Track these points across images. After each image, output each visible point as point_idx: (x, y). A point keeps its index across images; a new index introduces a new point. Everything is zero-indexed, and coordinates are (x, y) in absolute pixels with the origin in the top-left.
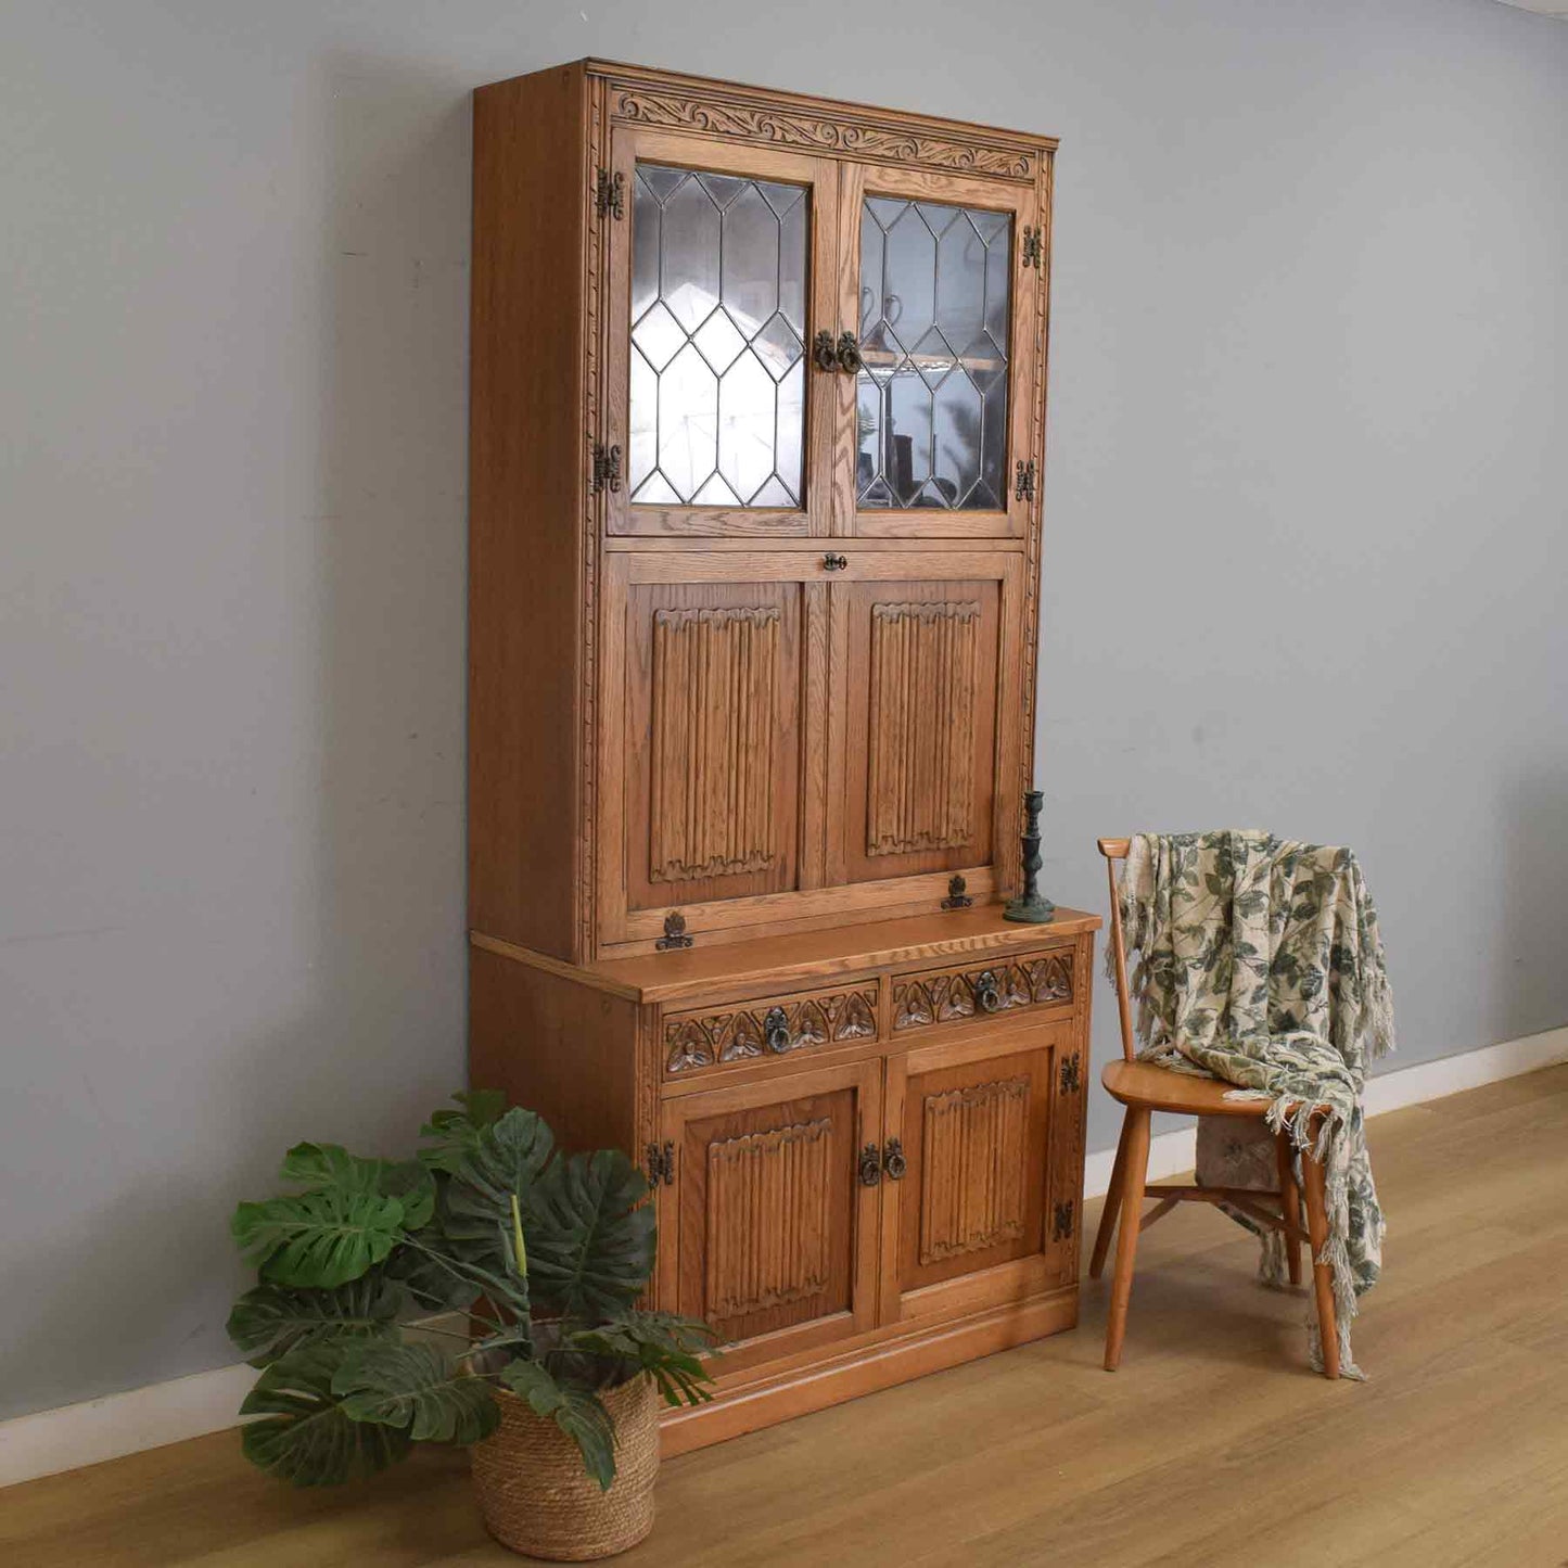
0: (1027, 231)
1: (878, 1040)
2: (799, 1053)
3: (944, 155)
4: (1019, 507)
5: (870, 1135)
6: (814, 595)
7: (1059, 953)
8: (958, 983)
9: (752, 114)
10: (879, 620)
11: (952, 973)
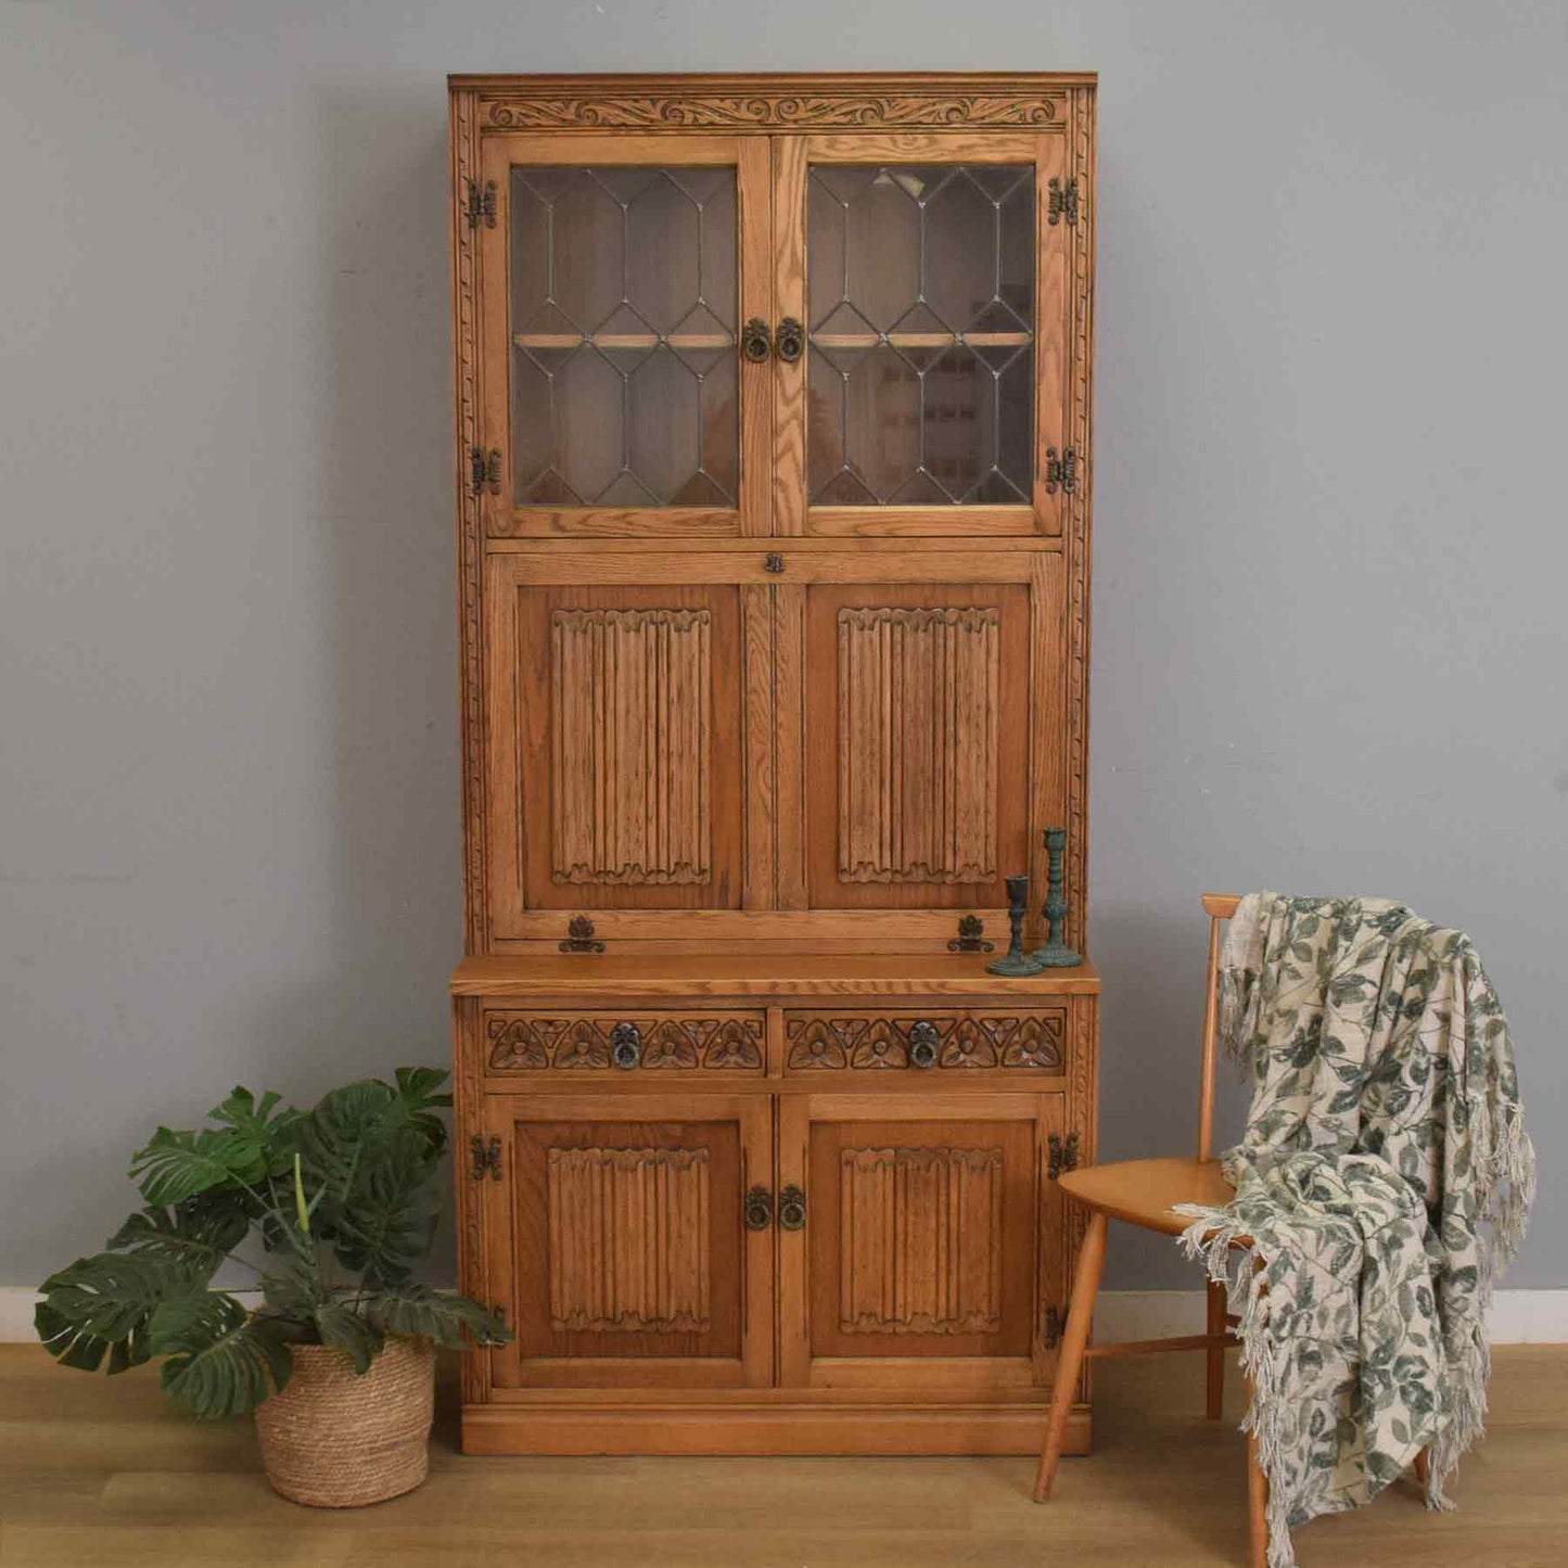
0: (1054, 183)
1: (766, 1076)
2: (658, 1073)
3: (923, 112)
4: (1053, 500)
5: (759, 1176)
6: (753, 598)
7: (1040, 1015)
8: (881, 1028)
9: (654, 102)
10: (846, 626)
11: (872, 1016)
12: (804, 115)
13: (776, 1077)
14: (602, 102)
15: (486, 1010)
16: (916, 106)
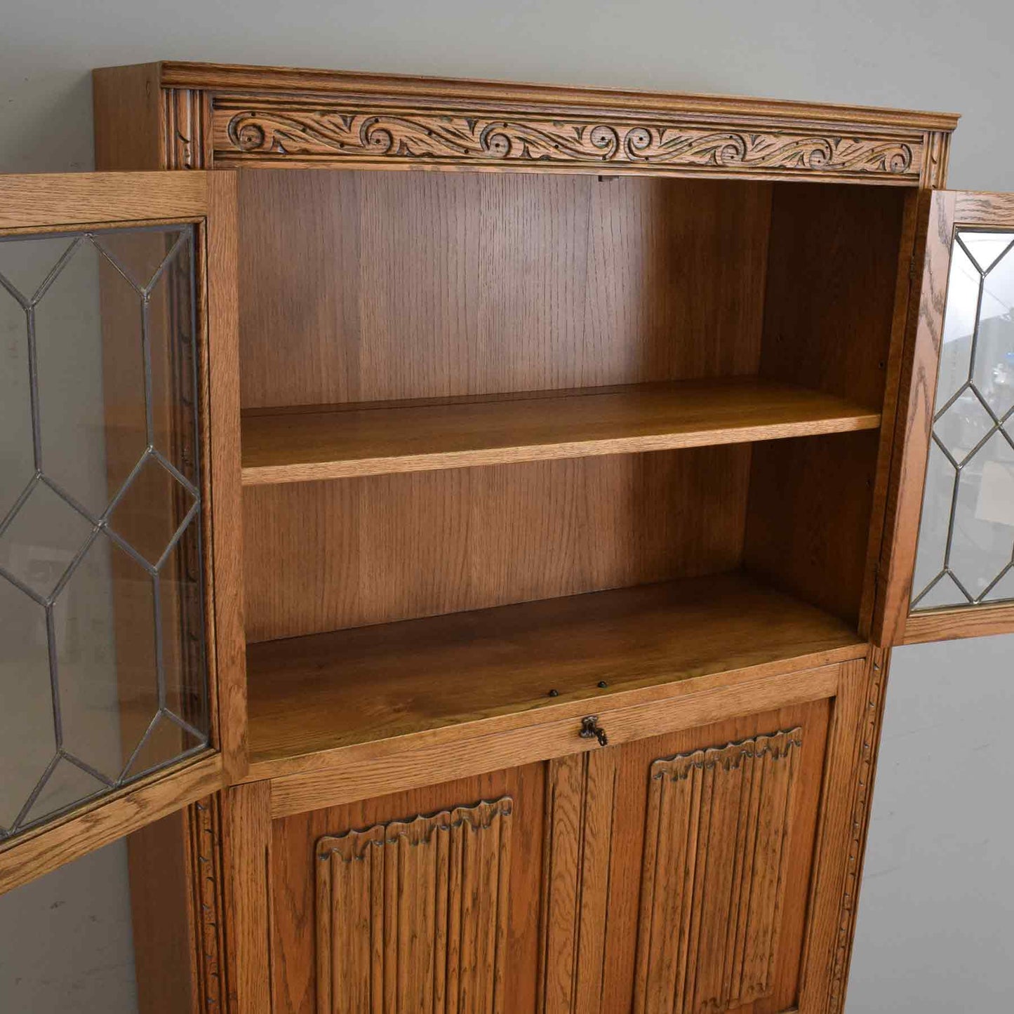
3: (787, 153)
6: (564, 772)
9: (472, 122)
10: (659, 780)
12: (661, 151)
16: (780, 146)
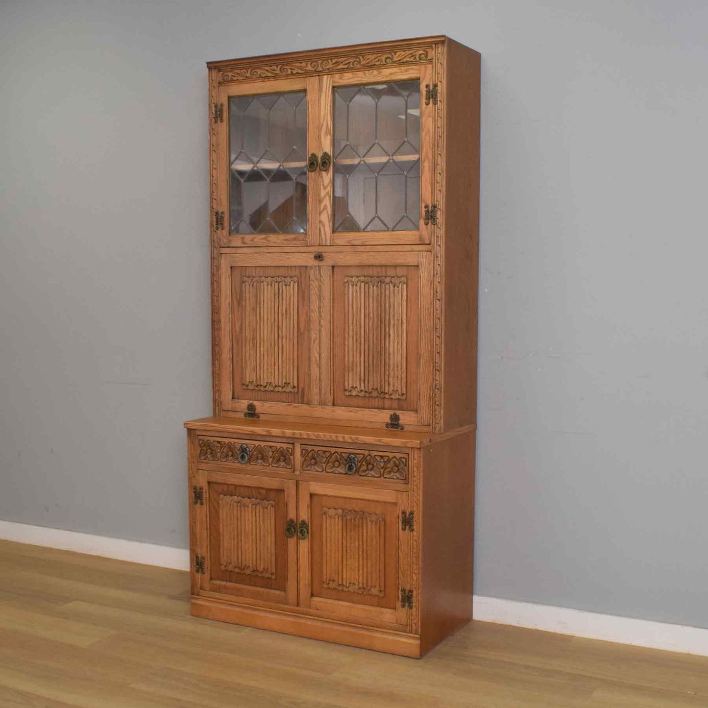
0: (427, 86)
1: (294, 472)
2: (254, 466)
3: (376, 60)
4: (427, 228)
5: (292, 515)
7: (398, 456)
8: (336, 456)
9: (277, 66)
10: (347, 284)
11: (333, 450)
12: (332, 66)
13: (297, 473)
14: (259, 68)
15: (198, 435)
16: (373, 58)
